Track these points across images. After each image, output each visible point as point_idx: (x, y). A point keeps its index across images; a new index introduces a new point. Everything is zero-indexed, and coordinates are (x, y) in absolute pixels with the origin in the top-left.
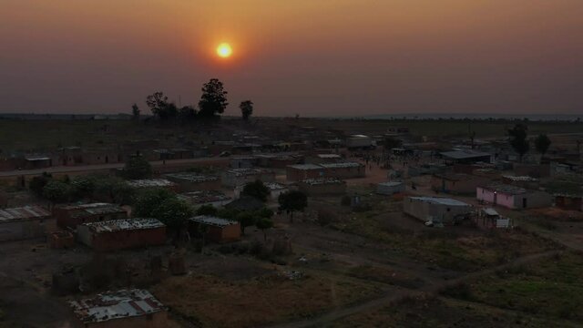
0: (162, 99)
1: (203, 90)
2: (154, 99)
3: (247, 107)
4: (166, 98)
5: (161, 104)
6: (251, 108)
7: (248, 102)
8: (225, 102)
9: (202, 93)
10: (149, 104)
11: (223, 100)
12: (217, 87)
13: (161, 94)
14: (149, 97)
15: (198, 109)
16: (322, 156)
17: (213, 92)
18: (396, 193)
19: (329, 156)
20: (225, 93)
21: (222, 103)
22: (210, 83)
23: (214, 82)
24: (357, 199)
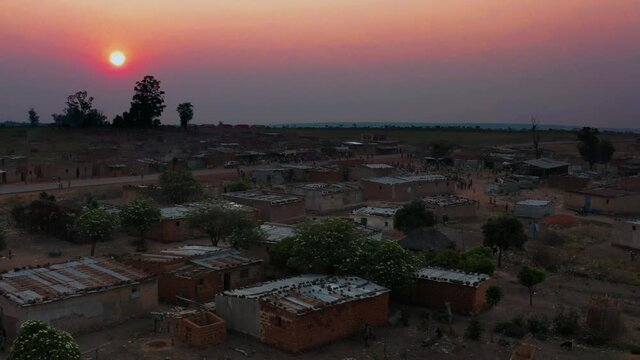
0: (87, 100)
1: (136, 89)
2: (76, 100)
3: (185, 111)
4: (92, 99)
5: (86, 106)
6: (191, 111)
7: (187, 105)
8: (163, 104)
9: (134, 93)
10: (70, 105)
11: (160, 102)
12: (153, 86)
13: (85, 93)
14: (70, 97)
16: (372, 166)
17: (147, 91)
18: (547, 215)
19: (378, 166)
20: (162, 93)
21: (158, 105)
22: (144, 81)
23: (148, 79)
24: (537, 226)
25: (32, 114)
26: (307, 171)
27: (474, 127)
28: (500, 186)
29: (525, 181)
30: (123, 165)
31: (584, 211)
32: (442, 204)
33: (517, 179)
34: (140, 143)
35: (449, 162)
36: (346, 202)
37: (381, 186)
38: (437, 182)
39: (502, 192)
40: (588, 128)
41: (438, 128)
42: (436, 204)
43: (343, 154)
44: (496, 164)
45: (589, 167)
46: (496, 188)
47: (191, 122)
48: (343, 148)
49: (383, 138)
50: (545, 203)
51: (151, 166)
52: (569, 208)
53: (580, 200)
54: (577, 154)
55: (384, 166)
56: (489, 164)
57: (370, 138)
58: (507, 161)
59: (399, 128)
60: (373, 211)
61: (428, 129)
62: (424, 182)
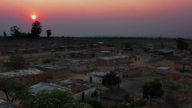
0: (17, 29)
1: (33, 25)
2: (13, 29)
3: (49, 32)
4: (18, 28)
5: (16, 31)
6: (51, 32)
7: (49, 30)
8: (41, 30)
9: (32, 26)
10: (11, 30)
11: (40, 29)
12: (38, 24)
13: (16, 27)
14: (11, 28)
15: (30, 33)
17: (36, 26)
18: (169, 73)
19: (105, 52)
20: (41, 26)
21: (40, 30)
22: (35, 23)
23: (37, 22)
24: (166, 80)
25: (5, 33)
26: (79, 54)
27: (141, 38)
28: (150, 60)
29: (158, 58)
30: (13, 51)
31: (183, 71)
32: (126, 69)
33: (156, 57)
34: (28, 43)
35: (132, 50)
36: (88, 67)
37: (104, 60)
38: (126, 58)
39: (150, 62)
40: (180, 38)
41: (130, 38)
42: (124, 69)
43: (95, 47)
44: (148, 50)
45: (180, 51)
46: (148, 61)
47: (50, 36)
48: (96, 45)
49: (111, 41)
50: (168, 68)
51: (24, 51)
52: (177, 69)
53: (181, 66)
54: (176, 46)
55: (107, 52)
56: (146, 51)
57: (107, 41)
58: (152, 49)
59: (118, 38)
60: (95, 74)
61: (126, 38)
62: (121, 58)
